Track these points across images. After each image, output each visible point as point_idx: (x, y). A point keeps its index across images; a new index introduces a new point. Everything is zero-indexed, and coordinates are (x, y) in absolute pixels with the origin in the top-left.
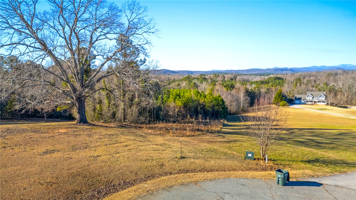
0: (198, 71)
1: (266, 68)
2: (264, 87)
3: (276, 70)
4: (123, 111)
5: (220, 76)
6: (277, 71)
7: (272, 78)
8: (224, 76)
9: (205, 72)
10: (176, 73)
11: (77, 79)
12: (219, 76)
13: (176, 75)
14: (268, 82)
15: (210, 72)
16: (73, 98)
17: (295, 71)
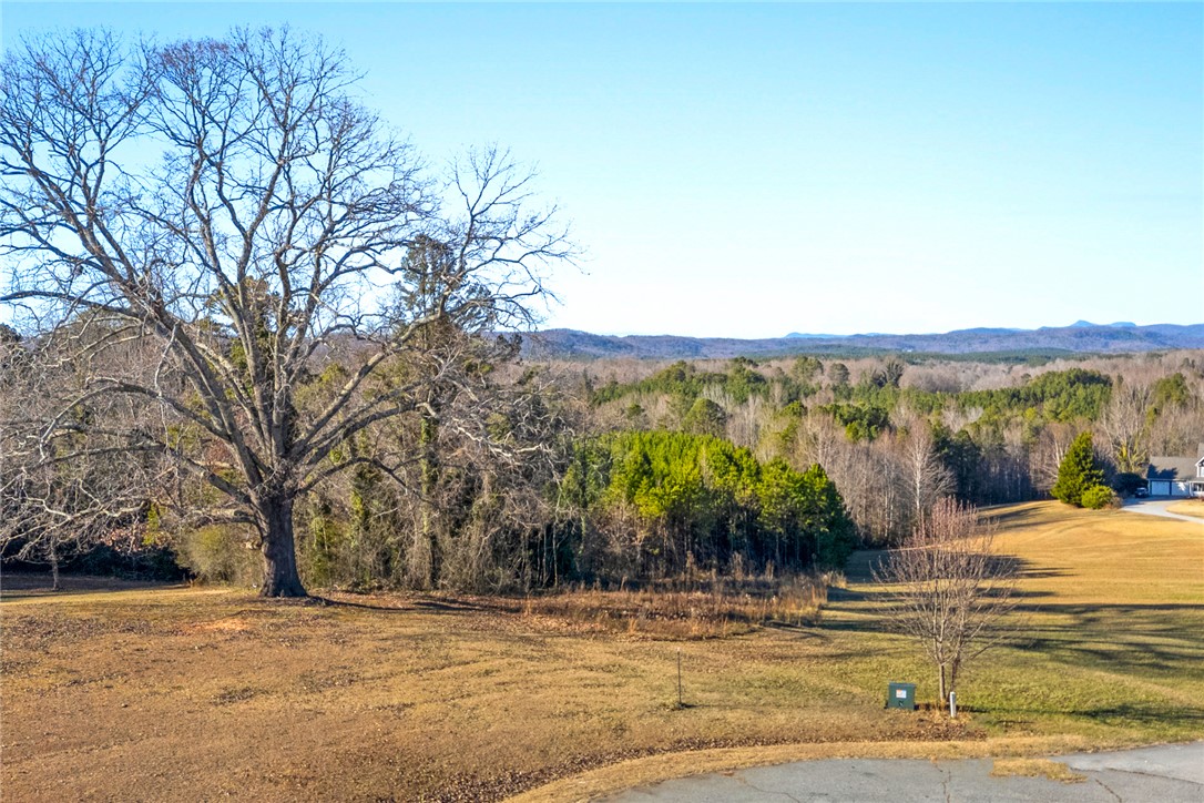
0: (725, 341)
1: (1034, 328)
2: (1019, 419)
3: (1083, 333)
4: (427, 544)
5: (827, 364)
6: (1085, 339)
7: (1061, 375)
8: (843, 366)
10: (619, 347)
11: (264, 427)
12: (820, 366)
13: (621, 356)
14: (1039, 395)
15: (781, 342)
16: (247, 500)
17: (1169, 342)
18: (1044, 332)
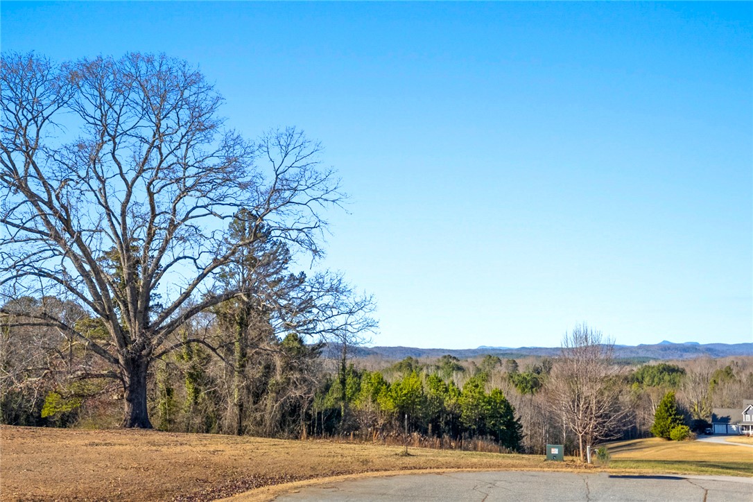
0: (438, 350)
1: (636, 345)
2: (628, 389)
3: (666, 348)
5: (504, 361)
6: (668, 352)
7: (653, 367)
8: (514, 361)
9: (460, 352)
11: (131, 314)
12: (499, 361)
13: (371, 357)
14: (640, 379)
15: (474, 351)
16: (117, 361)
17: (721, 354)
18: (641, 347)
